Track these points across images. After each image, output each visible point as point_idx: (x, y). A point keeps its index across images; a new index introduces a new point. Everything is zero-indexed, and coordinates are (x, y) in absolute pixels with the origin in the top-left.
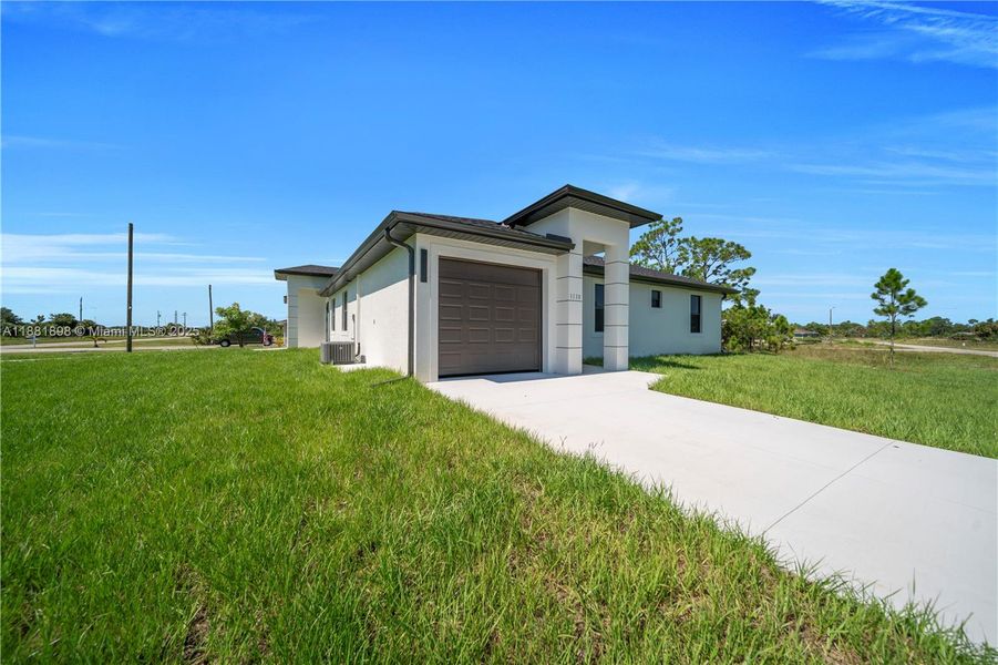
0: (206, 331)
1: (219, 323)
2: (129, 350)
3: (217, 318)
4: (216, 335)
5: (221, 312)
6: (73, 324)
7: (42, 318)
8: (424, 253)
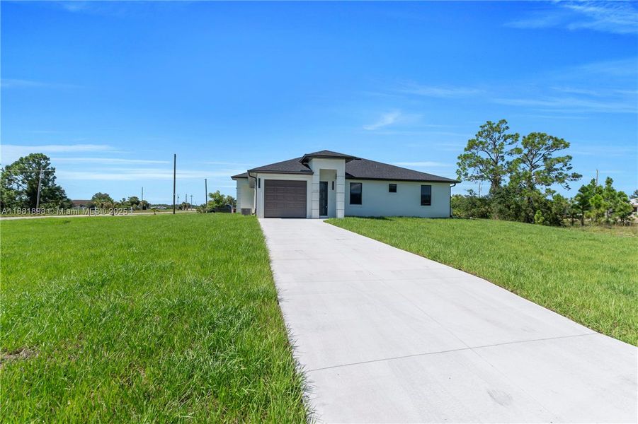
0: (203, 206)
1: (210, 201)
2: (174, 213)
3: (209, 199)
4: (209, 208)
5: (211, 195)
6: (138, 203)
7: (124, 199)
8: (259, 179)
